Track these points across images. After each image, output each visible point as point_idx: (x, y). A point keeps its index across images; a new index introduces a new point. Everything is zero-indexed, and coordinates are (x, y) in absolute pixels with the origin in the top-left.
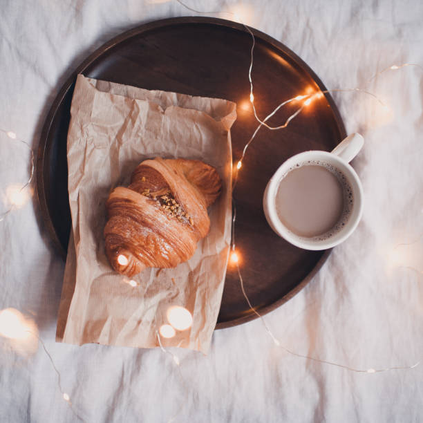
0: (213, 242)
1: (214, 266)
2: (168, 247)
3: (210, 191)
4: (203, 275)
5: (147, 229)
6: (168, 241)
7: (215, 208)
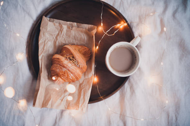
0: (88, 74)
1: (88, 82)
2: (72, 75)
3: (87, 56)
4: (85, 85)
5: (65, 69)
6: (72, 73)
7: (89, 62)
